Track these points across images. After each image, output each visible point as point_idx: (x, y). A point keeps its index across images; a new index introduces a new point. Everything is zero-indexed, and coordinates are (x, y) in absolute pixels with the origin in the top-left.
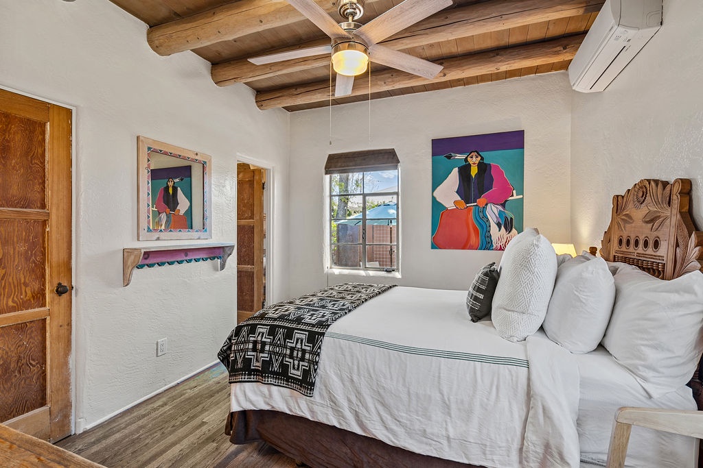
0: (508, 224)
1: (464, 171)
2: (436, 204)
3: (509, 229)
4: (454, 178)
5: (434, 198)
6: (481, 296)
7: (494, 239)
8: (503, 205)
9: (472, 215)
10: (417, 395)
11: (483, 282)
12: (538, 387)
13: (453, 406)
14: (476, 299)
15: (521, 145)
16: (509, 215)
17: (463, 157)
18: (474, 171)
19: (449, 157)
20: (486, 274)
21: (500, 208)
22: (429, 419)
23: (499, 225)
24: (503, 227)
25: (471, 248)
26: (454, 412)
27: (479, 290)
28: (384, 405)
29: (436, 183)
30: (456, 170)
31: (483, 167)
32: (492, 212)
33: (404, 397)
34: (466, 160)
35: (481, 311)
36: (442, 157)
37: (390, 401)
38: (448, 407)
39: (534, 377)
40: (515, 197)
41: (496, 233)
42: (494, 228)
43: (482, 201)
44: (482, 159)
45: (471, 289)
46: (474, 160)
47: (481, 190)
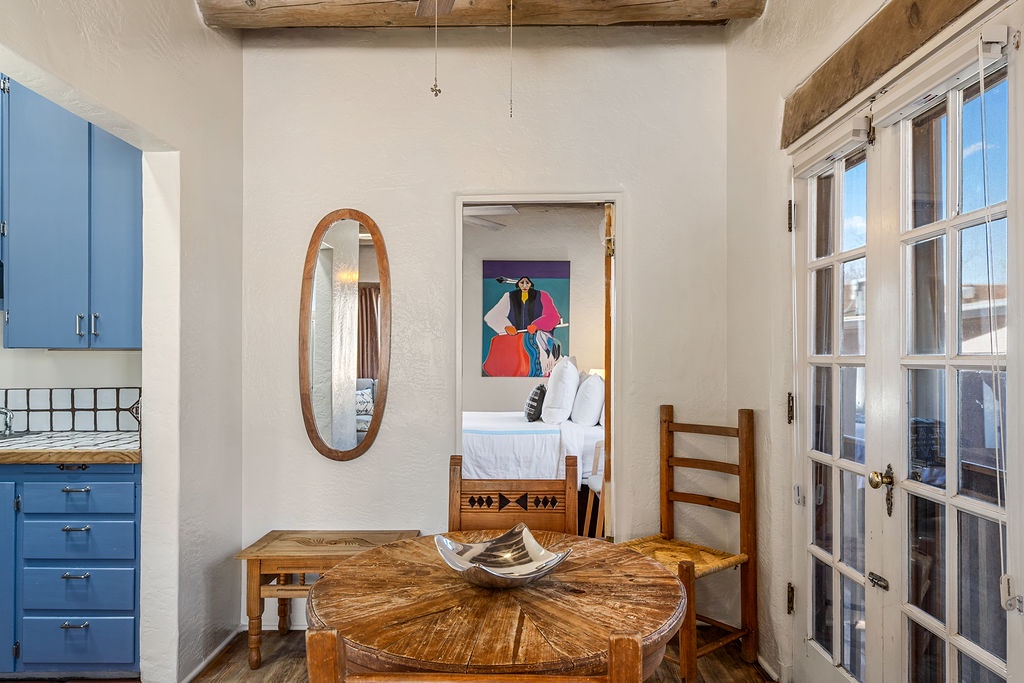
0: (556, 352)
1: (515, 296)
2: (487, 330)
3: (556, 356)
4: (504, 304)
5: (485, 323)
6: (535, 404)
7: (543, 365)
8: (552, 333)
9: (522, 340)
10: (501, 458)
11: (536, 394)
12: (565, 442)
13: (522, 460)
14: (532, 406)
15: (567, 276)
16: (557, 342)
17: (515, 282)
18: (525, 297)
19: (500, 281)
20: (538, 389)
21: (549, 335)
22: (508, 470)
23: (548, 352)
24: (551, 354)
25: (522, 375)
26: (522, 464)
27: (533, 400)
28: (480, 467)
29: (487, 307)
30: (507, 295)
31: (533, 293)
32: (542, 339)
33: (493, 460)
34: (517, 285)
35: (535, 416)
36: (494, 281)
37: (484, 464)
38: (519, 461)
39: (563, 436)
40: (562, 325)
41: (545, 359)
42: (543, 354)
43: (532, 327)
44: (533, 285)
45: (528, 401)
46: (525, 286)
47: (531, 318)
